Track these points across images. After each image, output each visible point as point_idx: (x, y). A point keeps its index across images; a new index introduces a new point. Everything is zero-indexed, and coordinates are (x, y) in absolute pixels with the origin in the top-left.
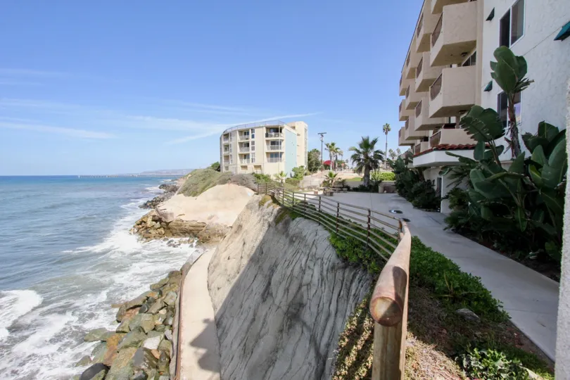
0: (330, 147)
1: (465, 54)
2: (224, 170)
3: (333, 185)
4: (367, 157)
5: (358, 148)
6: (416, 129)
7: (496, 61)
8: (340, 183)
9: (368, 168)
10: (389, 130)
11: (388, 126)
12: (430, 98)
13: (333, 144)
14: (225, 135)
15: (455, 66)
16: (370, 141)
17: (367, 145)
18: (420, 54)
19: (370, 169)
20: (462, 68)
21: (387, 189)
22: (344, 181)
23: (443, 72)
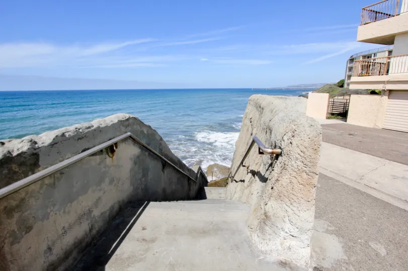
2: (345, 86)
14: (350, 60)
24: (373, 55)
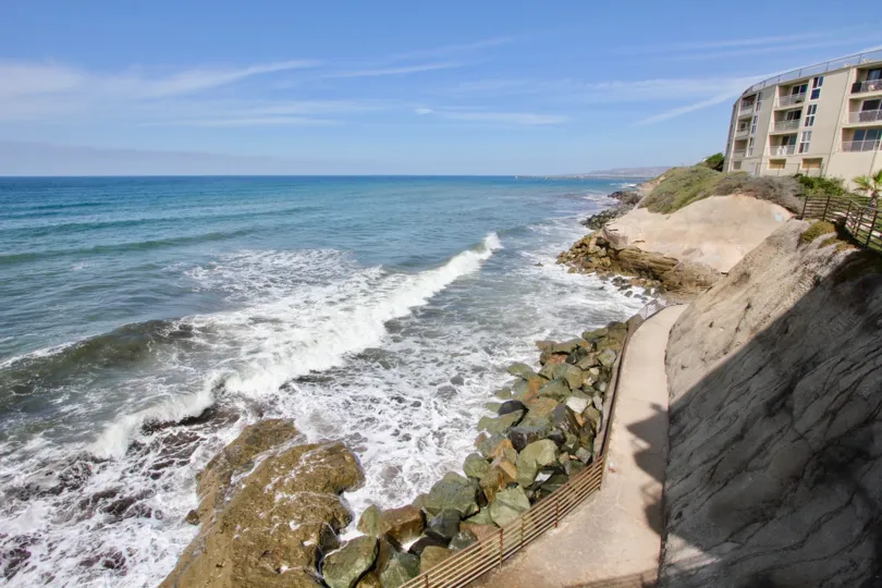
2: (730, 168)
14: (745, 98)
24: (811, 82)
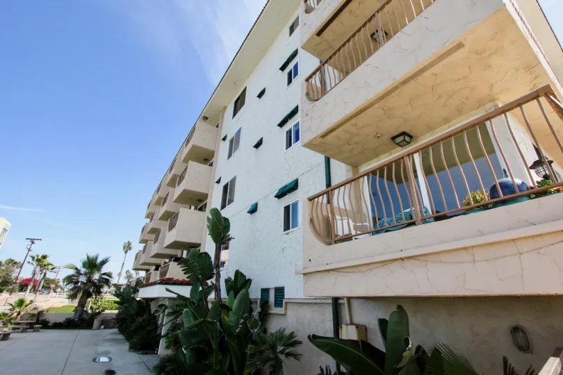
0: (38, 260)
1: (200, 201)
3: (18, 320)
4: (89, 280)
5: (80, 266)
6: (151, 256)
7: (210, 217)
8: (33, 315)
9: (88, 295)
10: (130, 249)
11: (129, 244)
12: (167, 230)
13: (44, 257)
15: (193, 207)
16: (99, 260)
17: (92, 265)
18: (168, 187)
19: (89, 295)
20: (197, 211)
21: (106, 324)
22: (41, 313)
23: (180, 210)
